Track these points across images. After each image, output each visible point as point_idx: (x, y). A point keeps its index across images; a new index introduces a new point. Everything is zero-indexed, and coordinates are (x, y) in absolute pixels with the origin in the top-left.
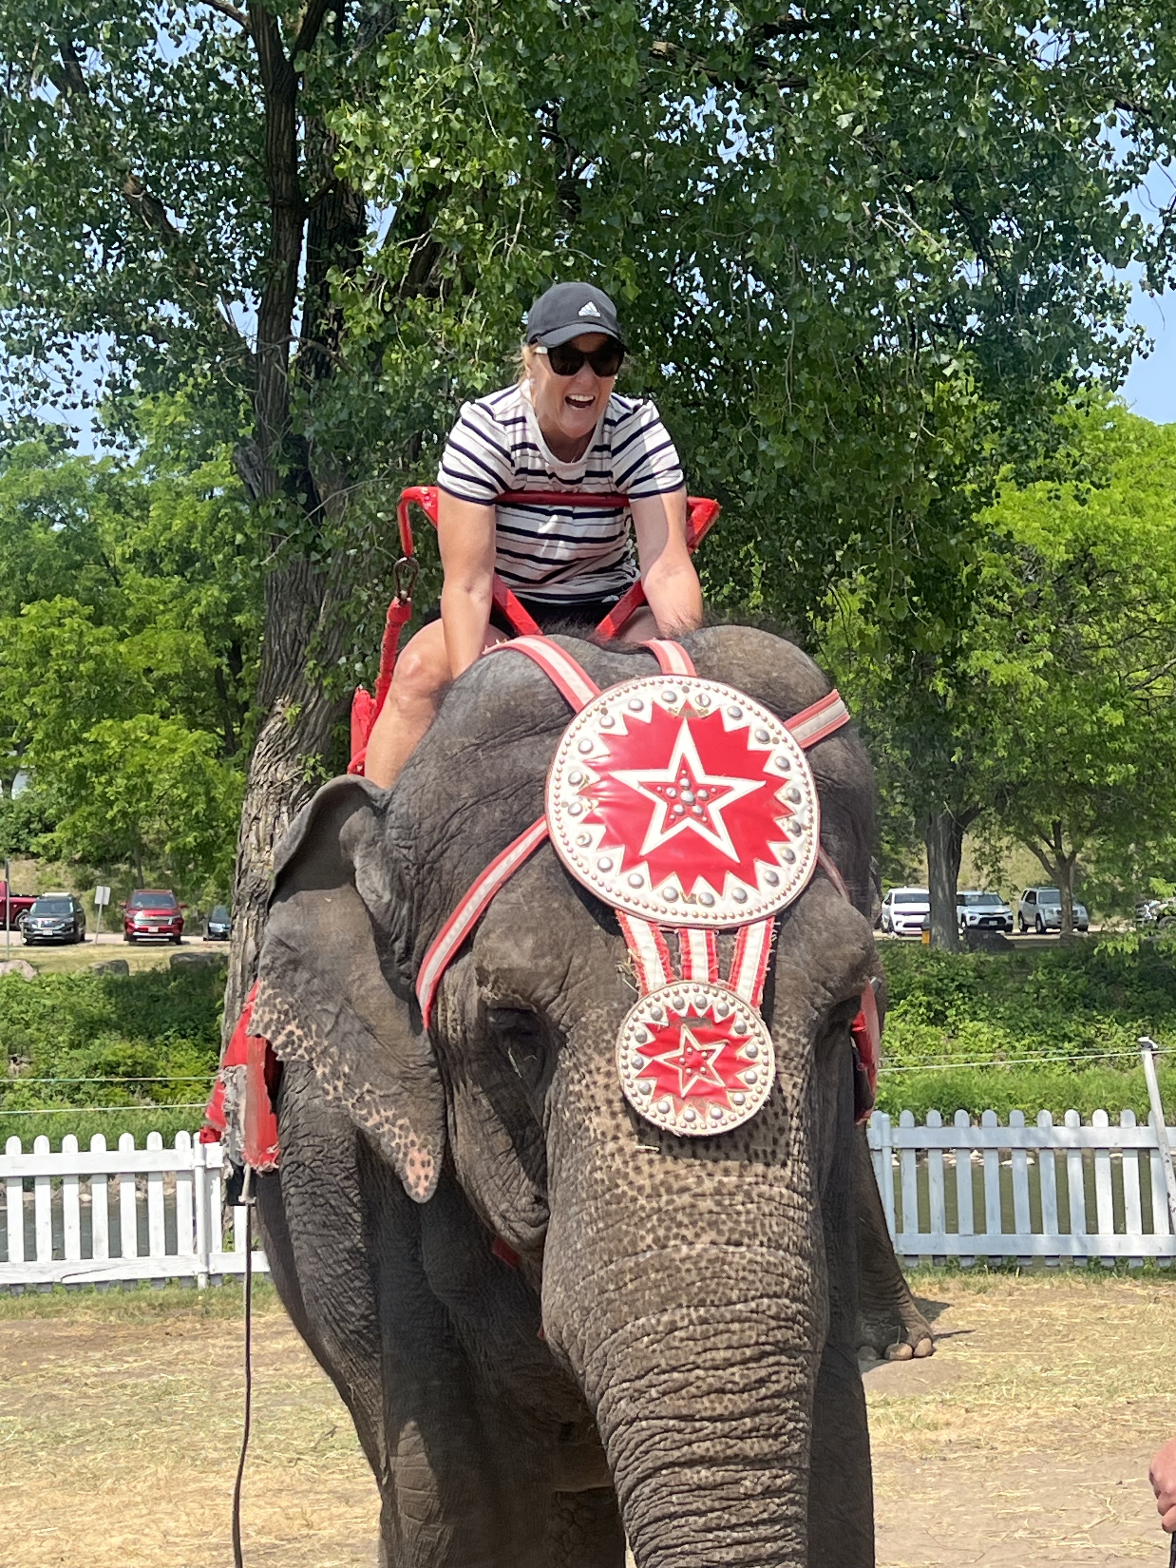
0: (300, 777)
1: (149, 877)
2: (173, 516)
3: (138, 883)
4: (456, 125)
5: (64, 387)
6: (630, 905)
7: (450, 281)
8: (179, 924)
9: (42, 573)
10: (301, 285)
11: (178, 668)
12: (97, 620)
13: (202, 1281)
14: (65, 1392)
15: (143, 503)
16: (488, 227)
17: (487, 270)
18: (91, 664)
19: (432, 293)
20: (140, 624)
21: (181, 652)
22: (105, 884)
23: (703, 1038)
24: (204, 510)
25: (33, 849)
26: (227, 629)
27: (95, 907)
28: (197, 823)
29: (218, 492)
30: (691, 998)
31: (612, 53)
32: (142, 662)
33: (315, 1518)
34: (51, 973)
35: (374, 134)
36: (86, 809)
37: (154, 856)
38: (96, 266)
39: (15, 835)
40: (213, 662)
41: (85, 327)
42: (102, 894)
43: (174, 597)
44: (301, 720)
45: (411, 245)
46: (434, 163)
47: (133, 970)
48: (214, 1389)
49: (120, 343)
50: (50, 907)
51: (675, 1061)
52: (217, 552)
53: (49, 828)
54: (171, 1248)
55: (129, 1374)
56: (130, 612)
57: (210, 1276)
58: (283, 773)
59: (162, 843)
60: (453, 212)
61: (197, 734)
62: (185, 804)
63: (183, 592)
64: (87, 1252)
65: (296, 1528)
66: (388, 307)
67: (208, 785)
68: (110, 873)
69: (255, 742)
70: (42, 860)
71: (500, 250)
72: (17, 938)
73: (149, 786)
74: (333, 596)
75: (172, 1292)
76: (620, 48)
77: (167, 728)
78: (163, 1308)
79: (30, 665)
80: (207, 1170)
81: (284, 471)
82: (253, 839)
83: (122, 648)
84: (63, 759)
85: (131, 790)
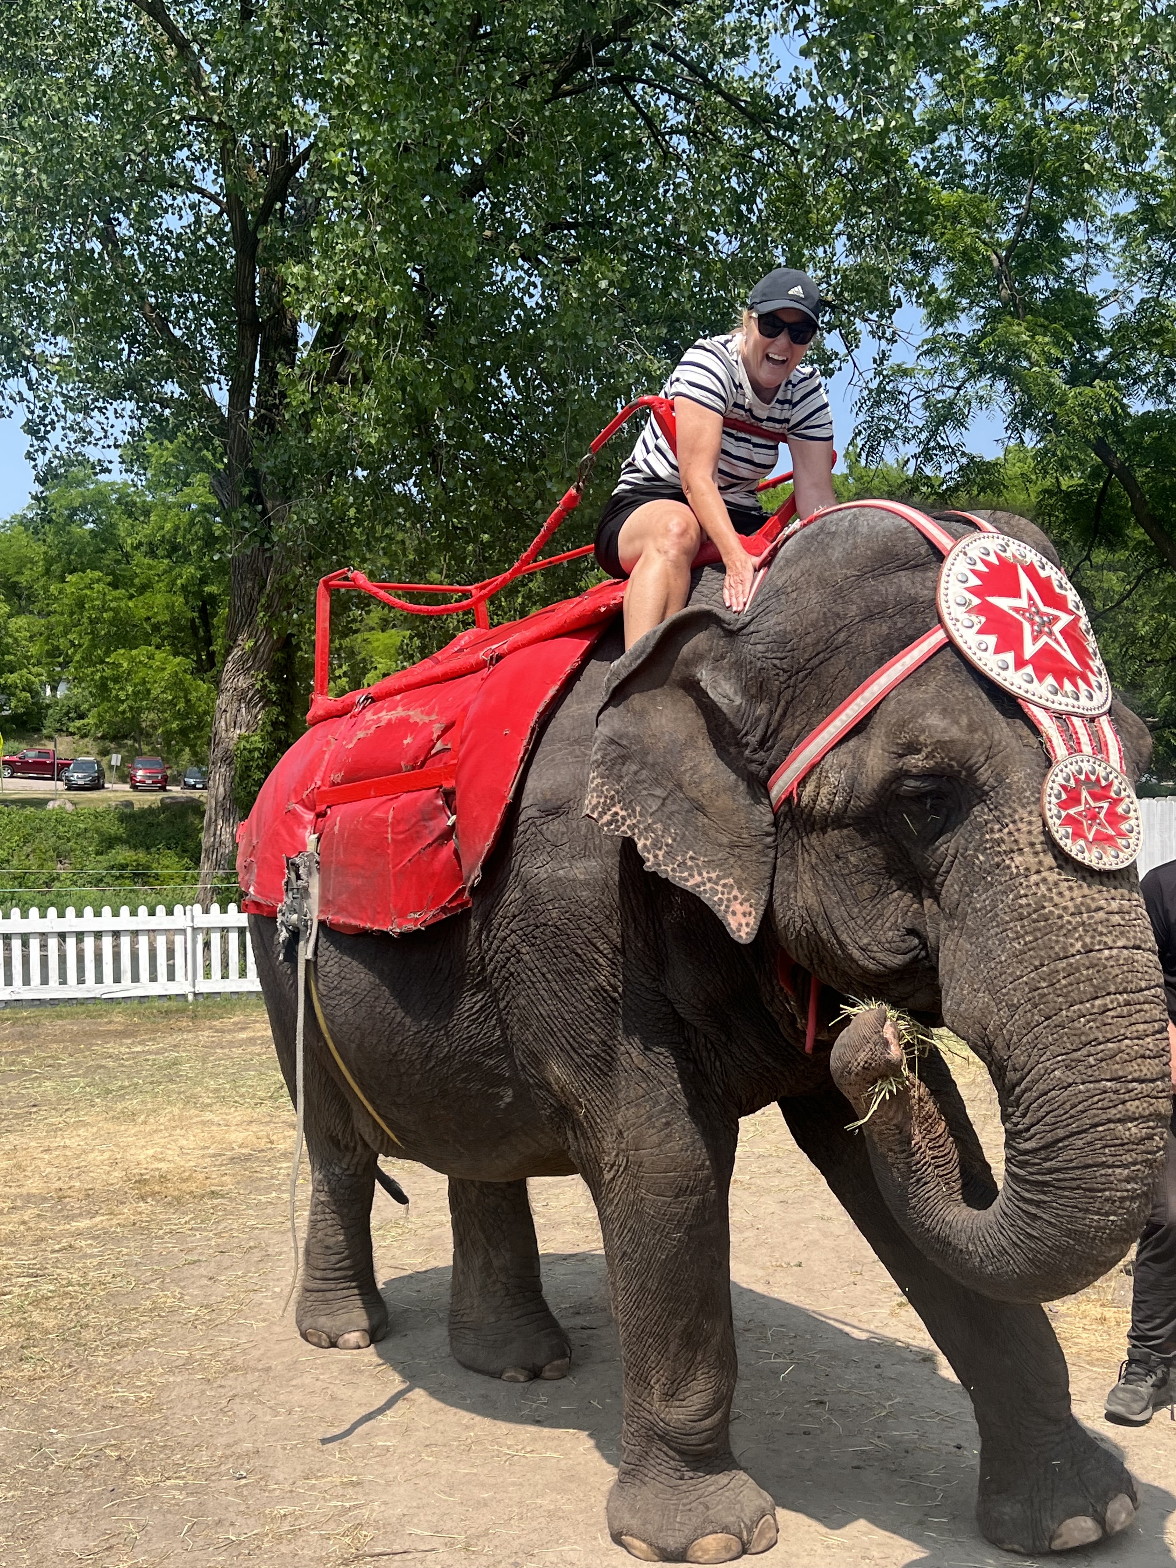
0: (253, 685)
1: (146, 749)
2: (165, 521)
3: (139, 753)
4: (361, 277)
5: (102, 434)
6: (1029, 696)
7: (354, 375)
8: (165, 779)
9: (79, 555)
10: (256, 374)
11: (167, 618)
12: (114, 585)
13: (190, 997)
14: (111, 1064)
15: (147, 513)
16: (380, 342)
17: (380, 369)
18: (111, 614)
19: (343, 382)
20: (143, 589)
21: (169, 607)
22: (117, 752)
23: (1096, 797)
24: (185, 517)
25: (71, 730)
26: (199, 594)
27: (111, 767)
28: (179, 716)
29: (194, 506)
30: (1086, 767)
31: (461, 235)
32: (143, 613)
33: (274, 1138)
34: (84, 808)
35: (309, 279)
36: (106, 705)
37: (149, 735)
38: (124, 358)
39: (60, 721)
40: (190, 615)
41: (118, 396)
42: (116, 759)
43: (165, 572)
44: (255, 650)
45: (331, 351)
46: (347, 299)
47: (136, 807)
48: (204, 1061)
49: (139, 408)
50: (82, 767)
51: (1080, 814)
52: (192, 544)
53: (81, 716)
54: (171, 977)
55: (150, 1052)
56: (136, 581)
57: (195, 994)
58: (243, 682)
59: (155, 728)
60: (358, 331)
61: (179, 659)
62: (173, 703)
63: (171, 569)
64: (117, 979)
65: (263, 1144)
66: (315, 390)
67: (187, 692)
68: (121, 746)
69: (224, 663)
70: (77, 737)
71: (387, 357)
72: (61, 785)
73: (148, 691)
74: (276, 572)
75: (173, 1004)
76: (465, 232)
77: (159, 655)
78: (167, 1013)
79: (72, 614)
80: (194, 929)
81: (246, 491)
82: (223, 723)
83: (131, 604)
84: (93, 673)
85: (136, 694)
